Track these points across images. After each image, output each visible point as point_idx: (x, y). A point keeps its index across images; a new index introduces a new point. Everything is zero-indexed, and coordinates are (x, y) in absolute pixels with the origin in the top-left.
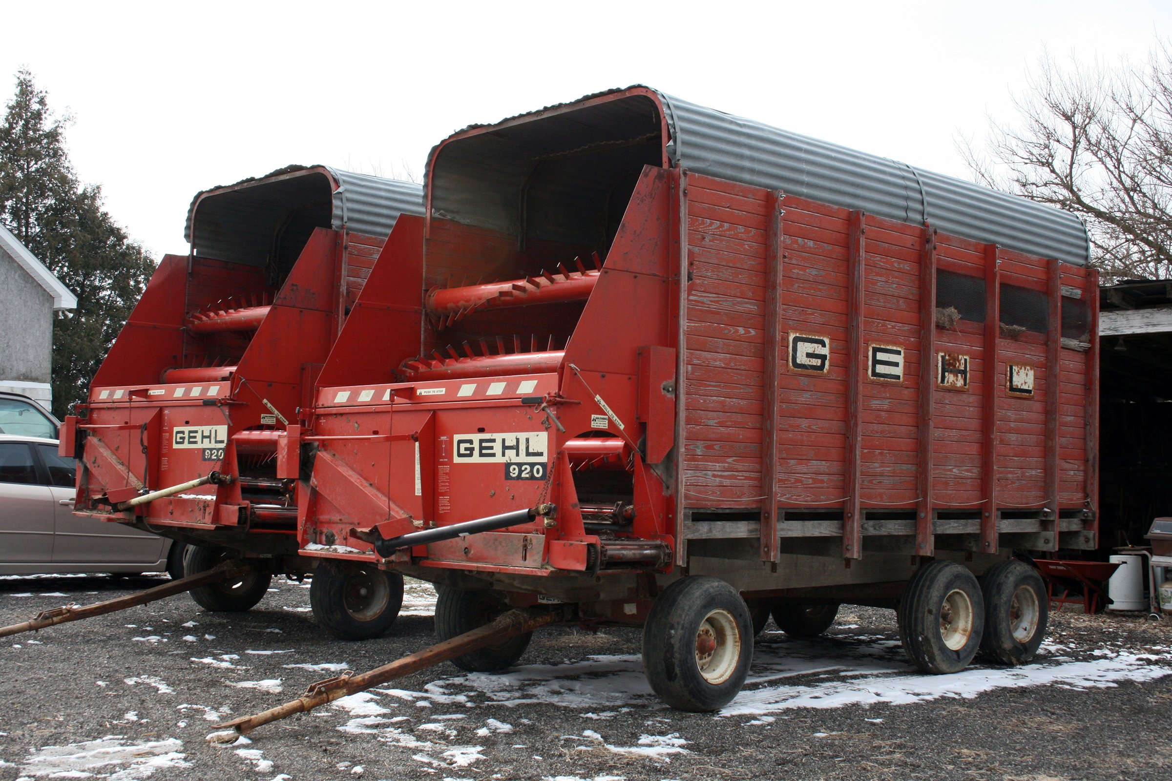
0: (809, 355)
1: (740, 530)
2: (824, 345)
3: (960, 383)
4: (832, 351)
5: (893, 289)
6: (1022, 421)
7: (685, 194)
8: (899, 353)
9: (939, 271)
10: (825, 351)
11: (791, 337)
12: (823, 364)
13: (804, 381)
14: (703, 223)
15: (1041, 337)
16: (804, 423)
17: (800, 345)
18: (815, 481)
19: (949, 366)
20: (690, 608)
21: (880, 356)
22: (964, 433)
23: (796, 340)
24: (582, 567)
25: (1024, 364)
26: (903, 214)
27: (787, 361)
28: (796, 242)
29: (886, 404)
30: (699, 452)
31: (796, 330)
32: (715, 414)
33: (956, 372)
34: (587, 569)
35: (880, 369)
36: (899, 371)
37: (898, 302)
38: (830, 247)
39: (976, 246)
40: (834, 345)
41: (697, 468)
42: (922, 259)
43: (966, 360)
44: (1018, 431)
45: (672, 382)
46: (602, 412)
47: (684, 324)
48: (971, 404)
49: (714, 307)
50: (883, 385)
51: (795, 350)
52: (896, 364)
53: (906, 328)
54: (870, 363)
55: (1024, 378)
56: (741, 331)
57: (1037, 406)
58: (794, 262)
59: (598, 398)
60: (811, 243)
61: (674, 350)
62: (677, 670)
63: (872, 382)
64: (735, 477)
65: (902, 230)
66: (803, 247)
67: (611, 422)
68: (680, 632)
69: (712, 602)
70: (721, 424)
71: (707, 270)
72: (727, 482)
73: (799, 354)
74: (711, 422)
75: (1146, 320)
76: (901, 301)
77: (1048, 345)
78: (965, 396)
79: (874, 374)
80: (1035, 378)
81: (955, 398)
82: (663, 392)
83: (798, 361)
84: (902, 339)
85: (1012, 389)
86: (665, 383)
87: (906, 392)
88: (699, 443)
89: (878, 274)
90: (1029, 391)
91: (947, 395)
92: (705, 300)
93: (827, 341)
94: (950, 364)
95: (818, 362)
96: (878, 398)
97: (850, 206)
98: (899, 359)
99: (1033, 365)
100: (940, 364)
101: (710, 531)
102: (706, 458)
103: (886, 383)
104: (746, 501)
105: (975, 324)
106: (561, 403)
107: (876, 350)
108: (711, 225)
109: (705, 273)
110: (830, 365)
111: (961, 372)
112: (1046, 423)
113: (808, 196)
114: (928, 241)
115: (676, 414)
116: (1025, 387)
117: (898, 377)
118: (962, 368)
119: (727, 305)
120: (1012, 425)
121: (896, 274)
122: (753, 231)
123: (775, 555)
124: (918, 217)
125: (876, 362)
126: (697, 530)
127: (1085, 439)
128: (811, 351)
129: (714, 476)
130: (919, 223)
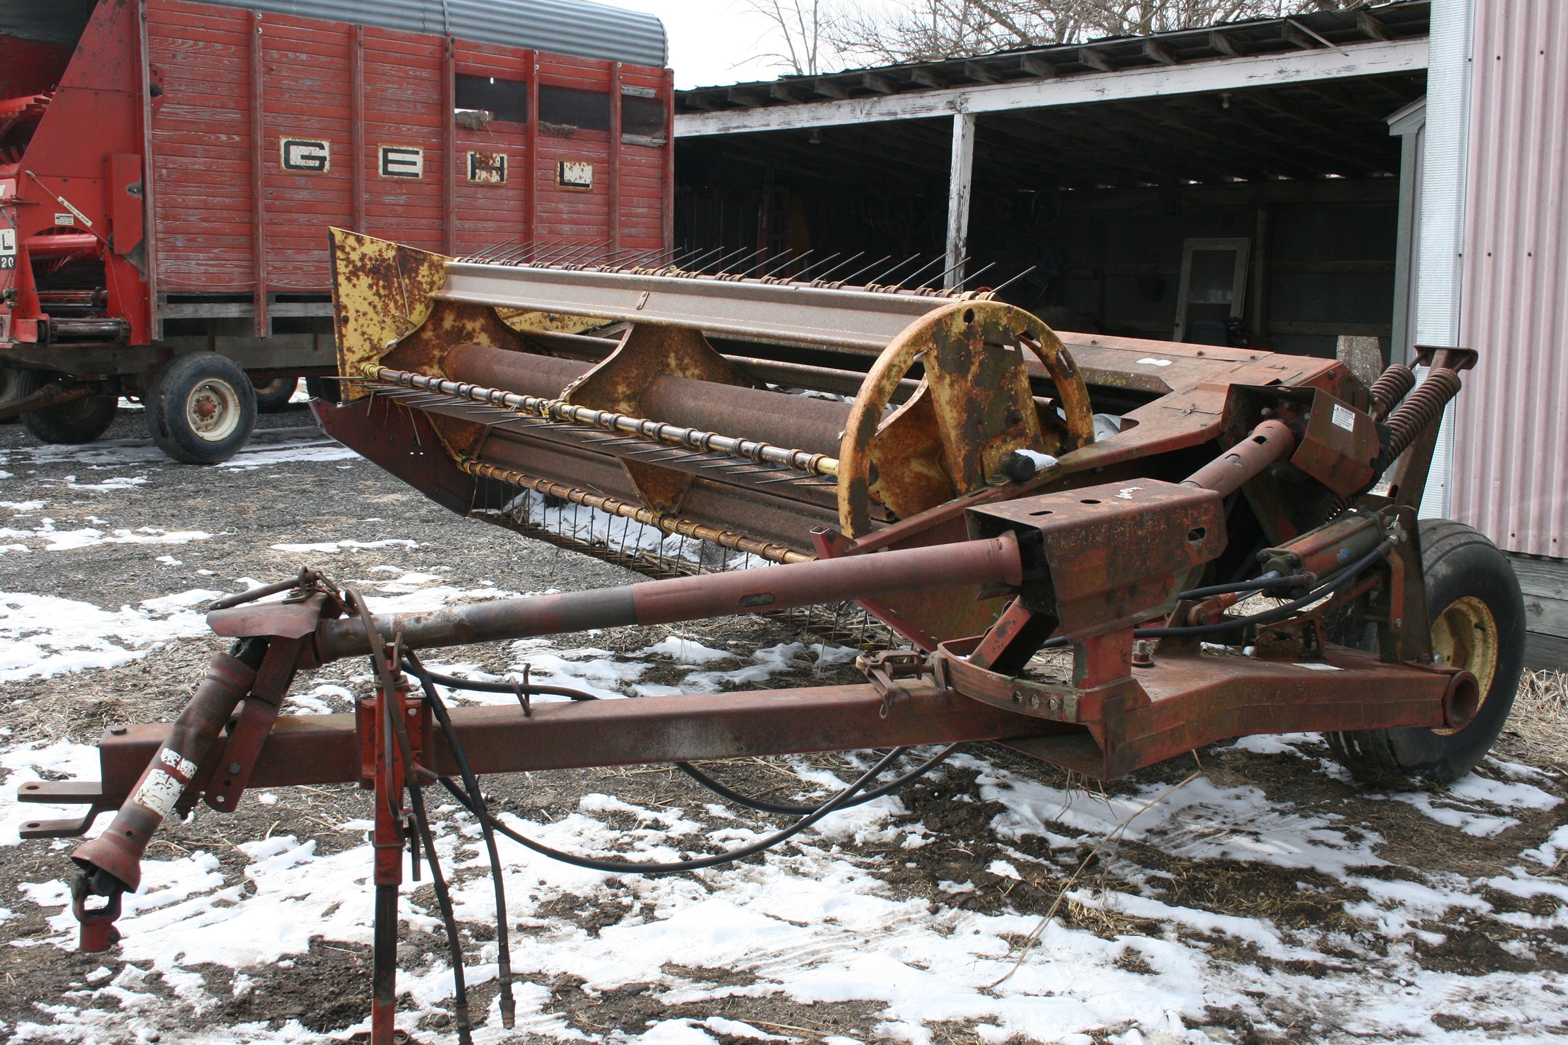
0: (303, 157)
1: (233, 311)
2: (322, 147)
3: (495, 178)
4: (332, 152)
5: (408, 94)
6: (578, 213)
7: (143, 19)
8: (417, 153)
9: (458, 76)
10: (325, 153)
11: (283, 142)
12: (322, 166)
13: (301, 181)
14: (173, 42)
15: (603, 134)
16: (302, 218)
17: (293, 148)
18: (318, 268)
19: (481, 163)
20: (179, 376)
21: (391, 156)
22: (503, 224)
23: (288, 145)
24: (34, 340)
25: (579, 160)
26: (420, 25)
27: (279, 162)
28: (286, 56)
29: (402, 199)
30: (179, 244)
31: (286, 134)
32: (196, 211)
33: (489, 169)
34: (39, 341)
35: (392, 168)
36: (418, 169)
37: (415, 107)
38: (328, 59)
39: (514, 53)
40: (336, 148)
41: (177, 258)
42: (442, 66)
43: (502, 159)
44: (572, 222)
45: (139, 184)
46: (67, 211)
47: (148, 133)
48: (510, 201)
49: (190, 117)
50: (397, 182)
51: (287, 153)
52: (414, 164)
53: (426, 130)
54: (381, 162)
55: (580, 173)
56: (223, 137)
57: (599, 199)
58: (284, 73)
59: (60, 199)
60: (304, 57)
61: (139, 157)
62: (168, 429)
63: (384, 180)
64: (223, 266)
65: (418, 40)
66: (294, 60)
67: (76, 219)
68: (169, 396)
69: (202, 373)
70: (203, 220)
71: (180, 85)
72: (211, 270)
73: (292, 156)
74: (192, 218)
75: (812, 114)
76: (419, 105)
77: (608, 141)
78: (502, 191)
79: (386, 171)
80: (594, 173)
81: (490, 193)
82: (129, 193)
83: (292, 163)
84: (420, 140)
85: (562, 183)
86: (130, 185)
87: (427, 188)
88: (178, 236)
89: (388, 82)
90: (588, 186)
91: (480, 190)
92: (179, 111)
93: (326, 144)
94: (481, 162)
95: (317, 163)
96: (392, 194)
97: (351, 20)
98: (419, 159)
99: (589, 161)
100: (469, 162)
101: (196, 311)
102: (186, 249)
103: (404, 181)
104: (237, 285)
105: (515, 124)
106: (20, 204)
107: (386, 152)
108: (183, 44)
109: (178, 88)
110: (331, 166)
111: (495, 168)
112: (609, 214)
113: (297, 13)
114: (447, 50)
115: (145, 212)
116: (582, 182)
117: (417, 175)
118: (498, 165)
119: (205, 115)
120: (565, 216)
121: (411, 81)
122: (234, 48)
123: (265, 332)
124: (440, 28)
125: (386, 162)
126: (182, 311)
127: (662, 229)
128: (306, 153)
129: (198, 264)
130: (440, 32)
